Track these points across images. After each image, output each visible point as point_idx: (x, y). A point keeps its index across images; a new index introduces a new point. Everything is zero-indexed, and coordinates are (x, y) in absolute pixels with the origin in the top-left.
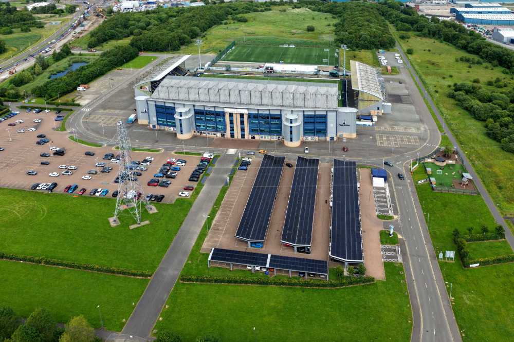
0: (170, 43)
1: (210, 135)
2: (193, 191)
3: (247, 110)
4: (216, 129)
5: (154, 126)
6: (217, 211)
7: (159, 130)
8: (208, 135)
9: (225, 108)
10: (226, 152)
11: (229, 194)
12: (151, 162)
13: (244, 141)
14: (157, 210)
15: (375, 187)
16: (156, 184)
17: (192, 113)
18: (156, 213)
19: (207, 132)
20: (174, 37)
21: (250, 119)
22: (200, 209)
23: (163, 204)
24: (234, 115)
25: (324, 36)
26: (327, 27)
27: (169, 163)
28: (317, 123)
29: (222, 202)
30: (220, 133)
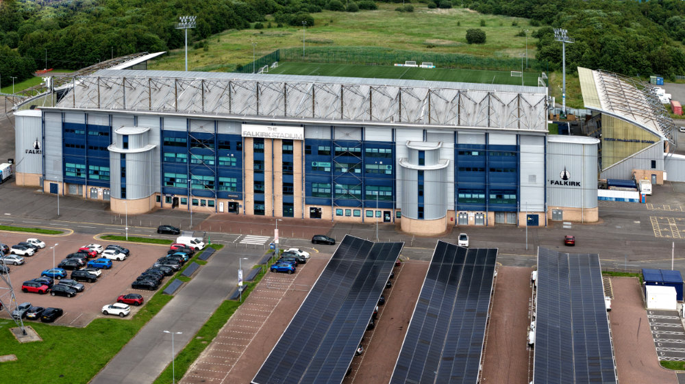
0: (115, 47)
1: (199, 208)
2: (141, 307)
3: (302, 129)
4: (215, 190)
5: (54, 188)
6: (202, 348)
7: (66, 197)
8: (193, 208)
9: (245, 122)
10: (240, 240)
11: (240, 317)
12: (37, 249)
13: (291, 222)
14: (40, 335)
15: (652, 311)
16: (44, 288)
17: (156, 142)
18: (36, 343)
19: (190, 200)
20: (125, 36)
21: (310, 157)
22: (159, 340)
23: (56, 328)
24: (267, 146)
25: (508, 51)
26: (519, 39)
27: (82, 251)
28: (492, 170)
29: (220, 330)
30: (227, 202)
